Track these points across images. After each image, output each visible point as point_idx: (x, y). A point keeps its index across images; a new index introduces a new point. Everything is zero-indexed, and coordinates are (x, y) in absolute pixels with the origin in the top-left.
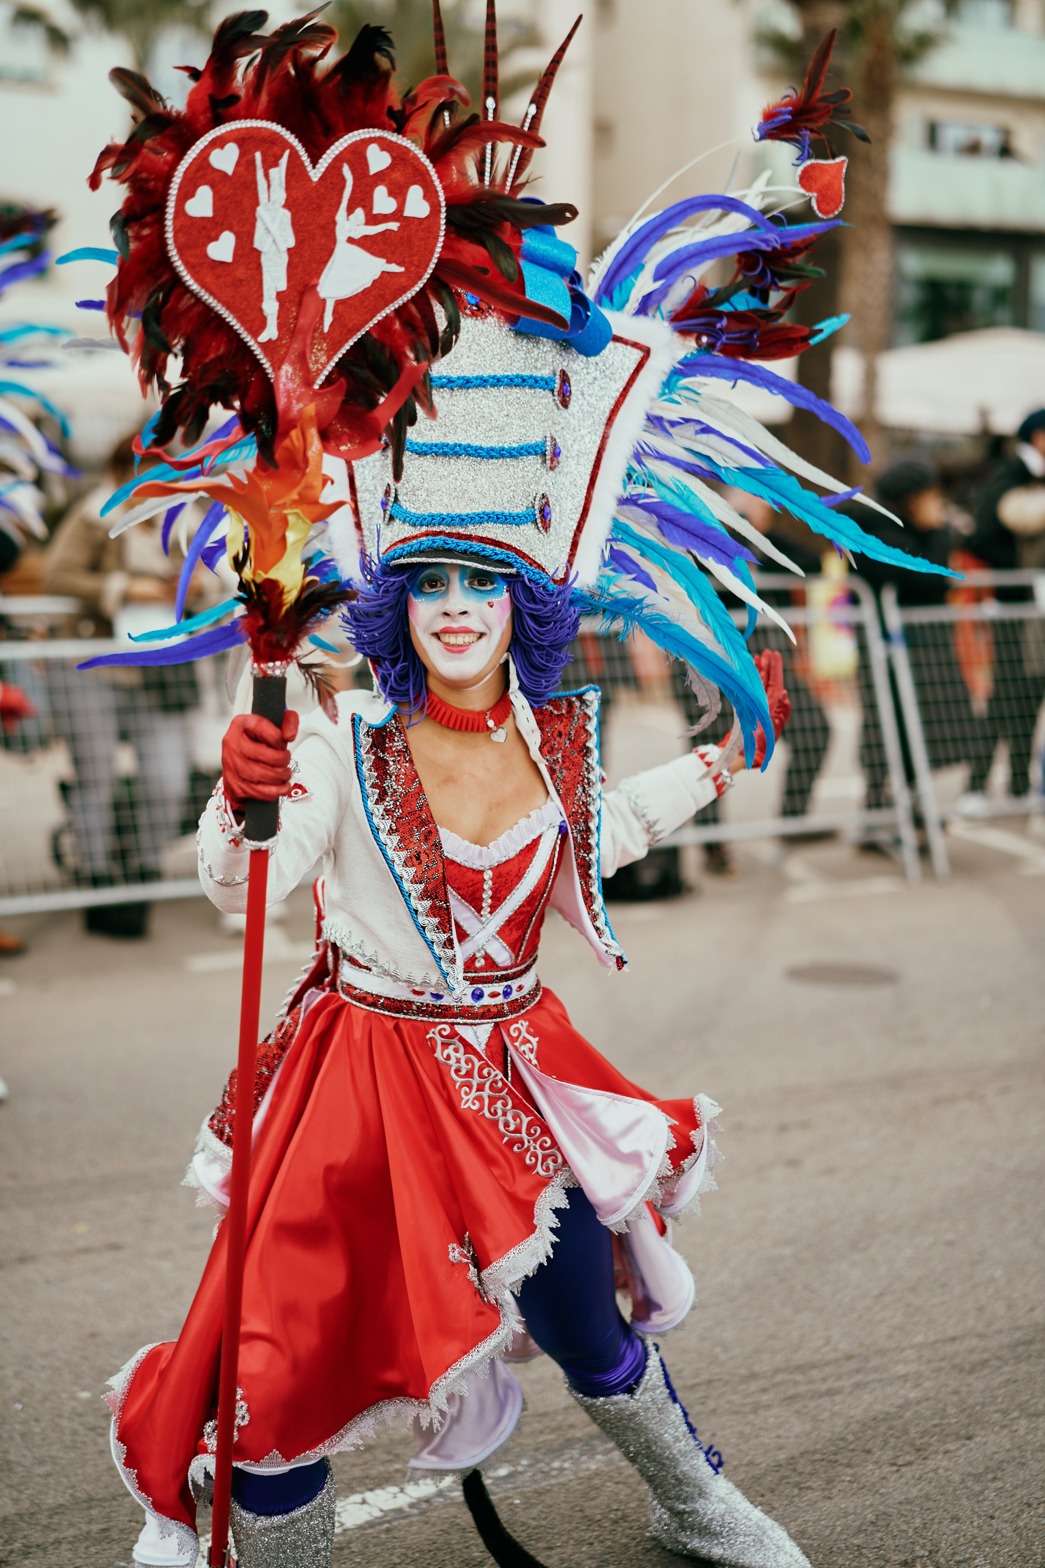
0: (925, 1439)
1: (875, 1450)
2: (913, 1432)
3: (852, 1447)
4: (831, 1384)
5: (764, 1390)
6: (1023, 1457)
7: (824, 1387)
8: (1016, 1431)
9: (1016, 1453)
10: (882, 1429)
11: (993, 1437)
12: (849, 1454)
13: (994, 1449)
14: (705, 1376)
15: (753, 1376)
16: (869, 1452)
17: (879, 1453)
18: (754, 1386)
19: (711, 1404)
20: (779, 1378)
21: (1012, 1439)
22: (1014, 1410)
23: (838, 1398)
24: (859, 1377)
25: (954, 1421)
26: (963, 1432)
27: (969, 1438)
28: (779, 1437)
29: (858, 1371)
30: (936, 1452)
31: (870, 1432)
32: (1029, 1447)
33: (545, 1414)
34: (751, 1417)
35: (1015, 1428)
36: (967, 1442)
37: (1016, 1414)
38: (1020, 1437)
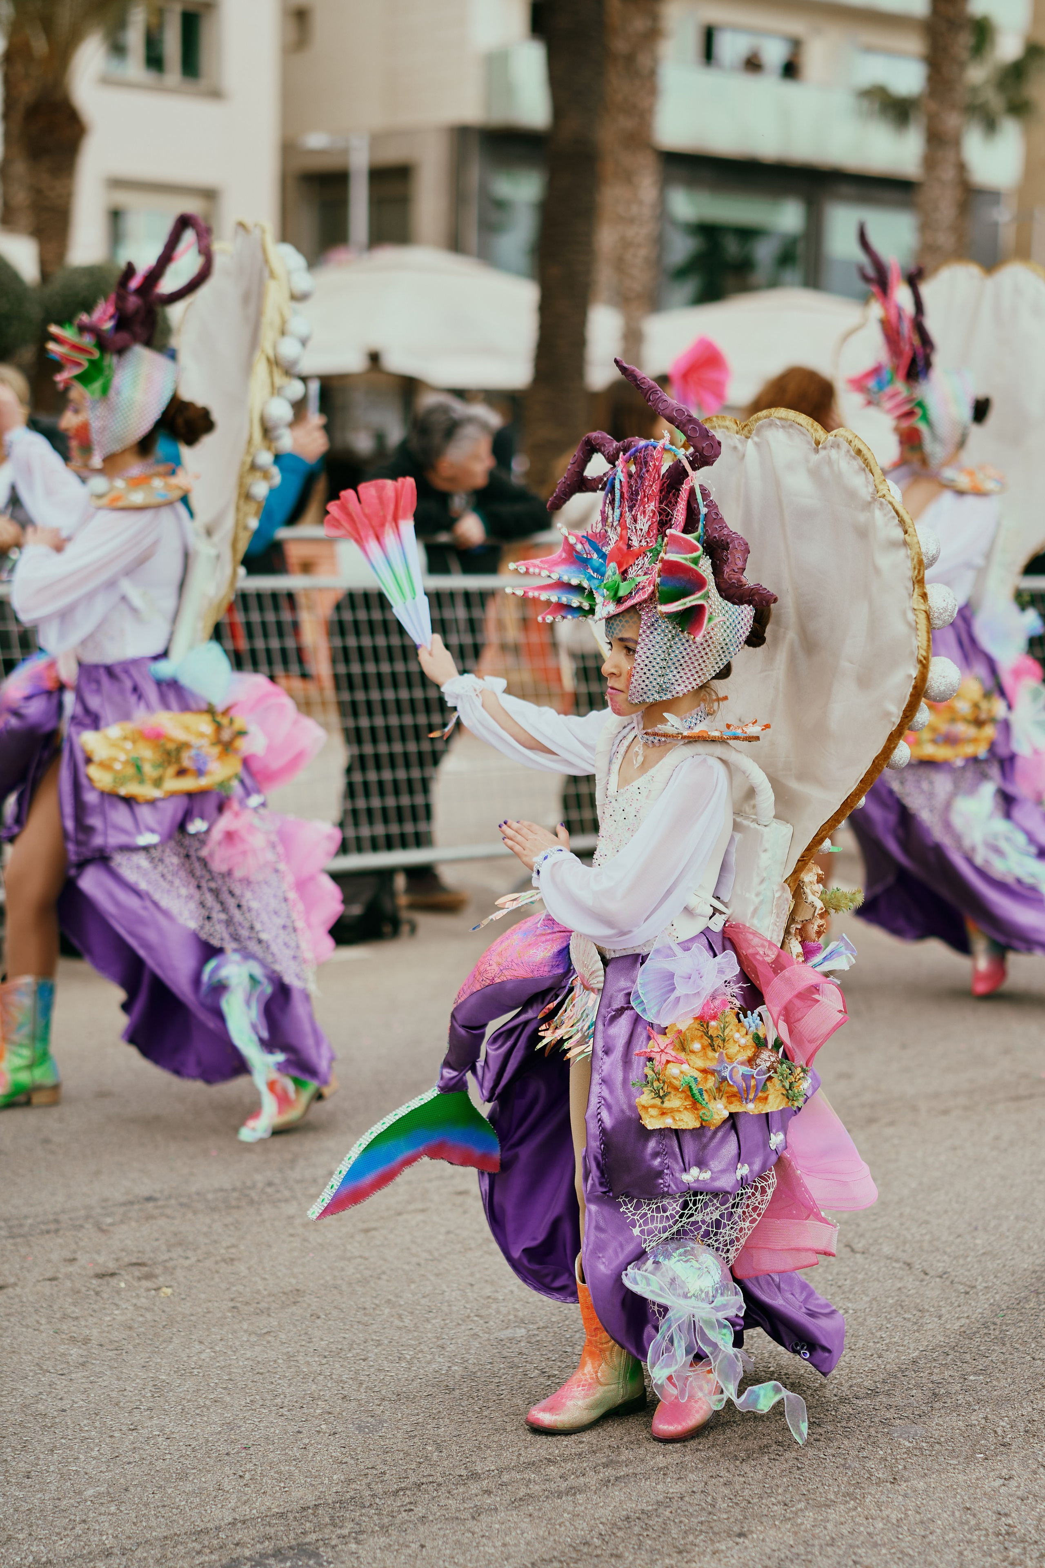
0: (691, 1538)
1: (627, 1554)
2: (674, 1532)
3: (599, 1552)
4: (572, 1481)
5: (488, 1492)
6: (808, 1553)
7: (564, 1486)
8: (802, 1524)
9: (801, 1549)
10: (637, 1530)
11: (772, 1532)
12: (595, 1560)
13: (774, 1547)
14: (413, 1478)
15: (475, 1476)
16: (618, 1556)
17: (631, 1558)
18: (474, 1488)
19: (420, 1511)
20: (506, 1478)
21: (796, 1533)
22: (800, 1501)
23: (580, 1498)
24: (609, 1472)
25: (725, 1516)
26: (736, 1529)
27: (741, 1535)
28: (504, 1545)
29: (606, 1466)
30: (704, 1553)
31: (620, 1534)
32: (816, 1542)
33: (207, 1531)
34: (470, 1524)
35: (799, 1521)
36: (741, 1540)
37: (802, 1505)
38: (806, 1531)
